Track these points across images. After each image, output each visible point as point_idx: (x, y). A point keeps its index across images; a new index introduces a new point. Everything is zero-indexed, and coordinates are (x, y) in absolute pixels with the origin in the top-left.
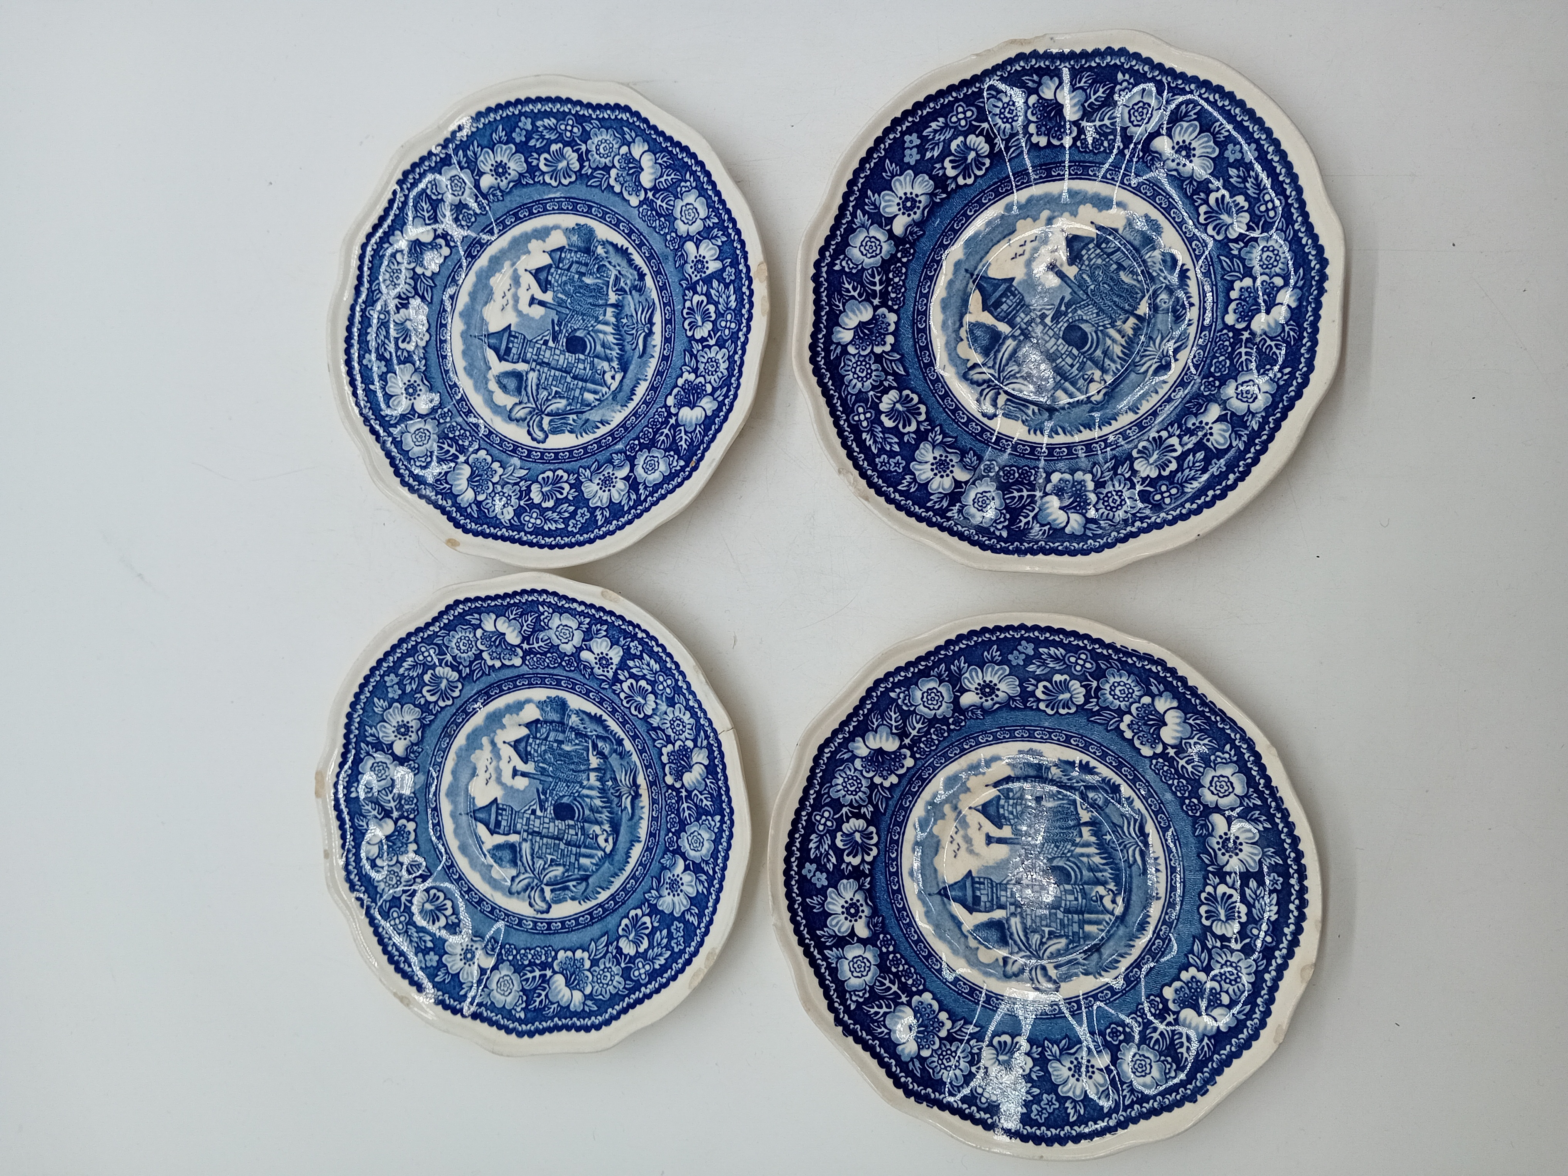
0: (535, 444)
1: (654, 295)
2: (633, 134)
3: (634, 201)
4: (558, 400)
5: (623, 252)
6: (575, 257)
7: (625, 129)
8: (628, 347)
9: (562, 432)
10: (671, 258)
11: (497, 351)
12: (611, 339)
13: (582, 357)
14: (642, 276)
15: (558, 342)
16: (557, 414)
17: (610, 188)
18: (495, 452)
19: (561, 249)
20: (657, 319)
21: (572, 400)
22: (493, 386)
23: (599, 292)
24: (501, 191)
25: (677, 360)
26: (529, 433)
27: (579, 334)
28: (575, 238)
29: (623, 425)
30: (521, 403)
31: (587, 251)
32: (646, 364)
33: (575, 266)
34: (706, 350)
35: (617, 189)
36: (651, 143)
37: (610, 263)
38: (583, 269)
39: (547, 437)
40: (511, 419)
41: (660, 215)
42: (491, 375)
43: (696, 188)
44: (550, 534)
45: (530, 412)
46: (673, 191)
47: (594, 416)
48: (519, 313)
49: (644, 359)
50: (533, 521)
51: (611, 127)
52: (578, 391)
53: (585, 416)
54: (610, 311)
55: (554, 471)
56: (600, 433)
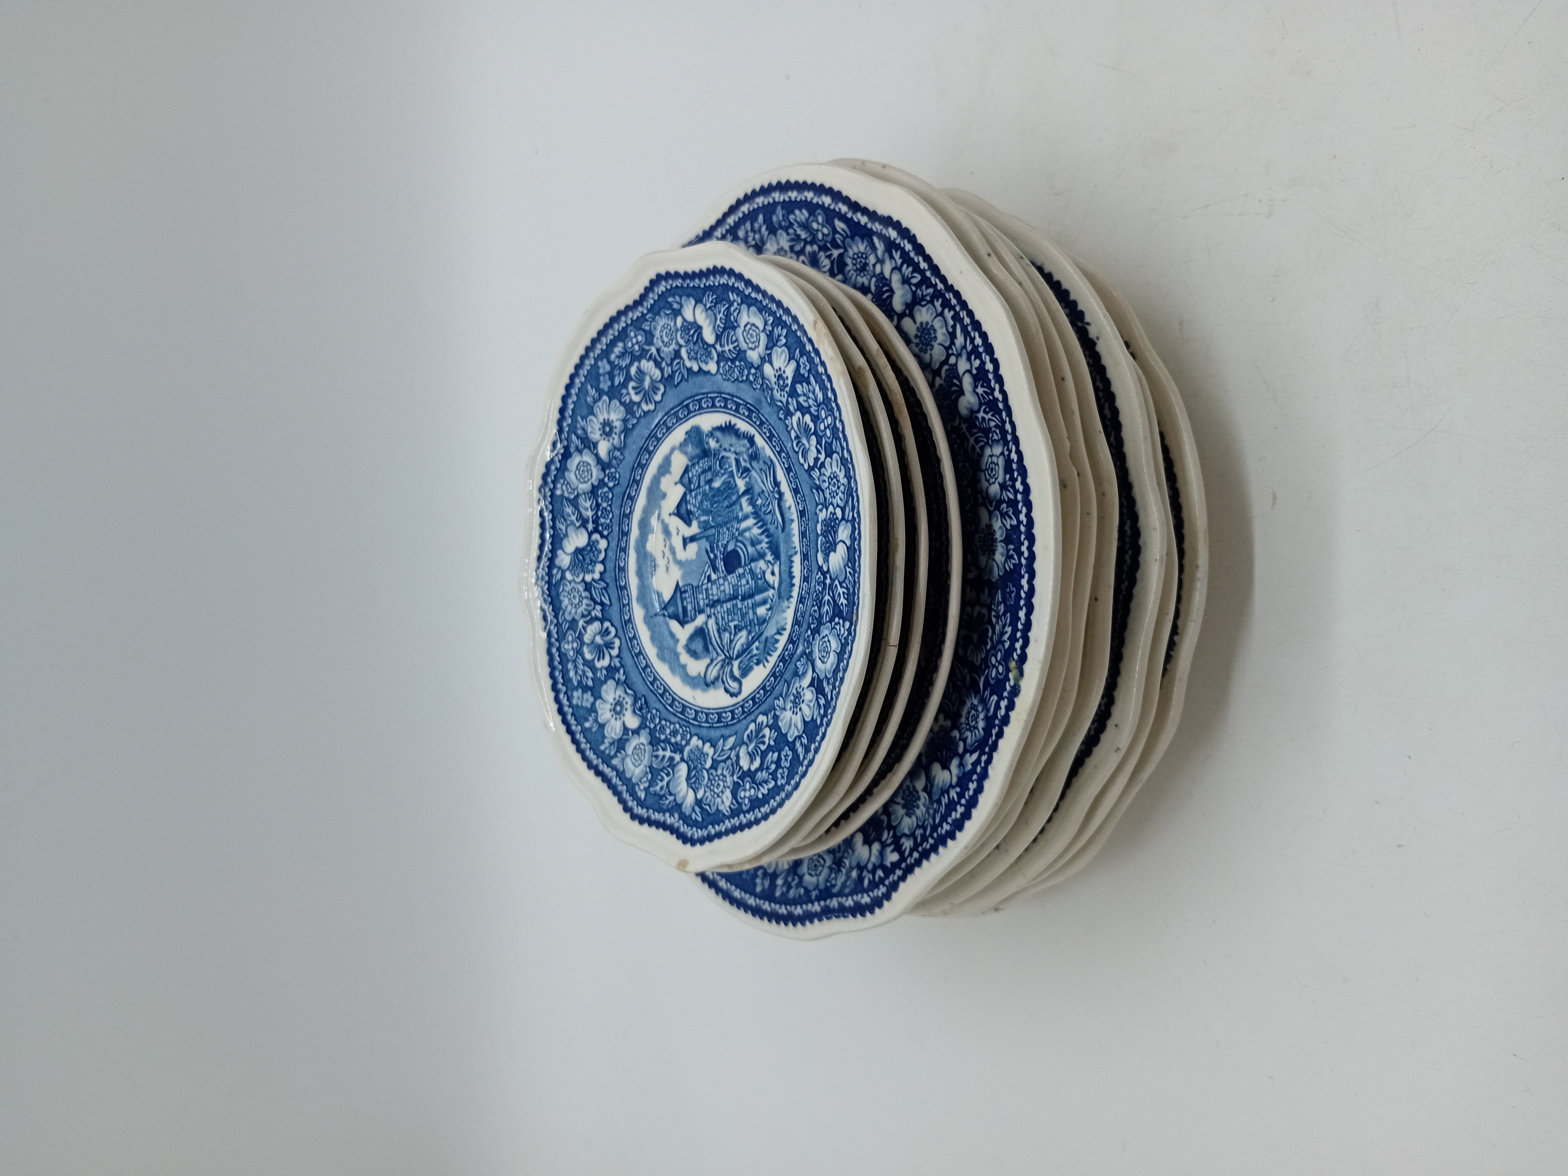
0: (734, 700)
1: (768, 452)
2: (678, 298)
3: (712, 367)
4: (739, 635)
5: (728, 429)
6: (698, 469)
7: (670, 299)
8: (772, 528)
9: (751, 668)
10: (763, 399)
11: (675, 617)
12: (756, 531)
13: (741, 570)
14: (751, 440)
15: (718, 570)
16: (744, 651)
17: (690, 370)
18: (704, 732)
19: (686, 470)
20: (781, 476)
21: (748, 626)
22: (685, 658)
23: (730, 486)
24: (619, 449)
25: (810, 507)
26: (727, 691)
27: (730, 547)
28: (689, 449)
29: (796, 622)
30: (712, 661)
31: (705, 453)
32: (789, 536)
33: (702, 478)
34: (823, 470)
35: (696, 368)
36: (694, 293)
37: (725, 450)
38: (709, 476)
39: (740, 684)
40: (707, 685)
41: (733, 361)
42: (680, 648)
43: (742, 302)
44: (765, 800)
45: (722, 666)
46: (730, 325)
47: (770, 631)
48: (679, 563)
49: (786, 530)
50: (748, 794)
51: (660, 309)
52: (751, 612)
53: (763, 638)
54: (744, 501)
55: (754, 721)
56: (780, 646)
